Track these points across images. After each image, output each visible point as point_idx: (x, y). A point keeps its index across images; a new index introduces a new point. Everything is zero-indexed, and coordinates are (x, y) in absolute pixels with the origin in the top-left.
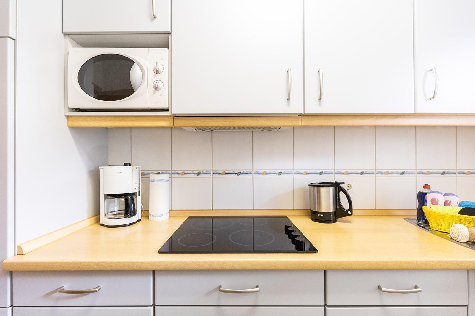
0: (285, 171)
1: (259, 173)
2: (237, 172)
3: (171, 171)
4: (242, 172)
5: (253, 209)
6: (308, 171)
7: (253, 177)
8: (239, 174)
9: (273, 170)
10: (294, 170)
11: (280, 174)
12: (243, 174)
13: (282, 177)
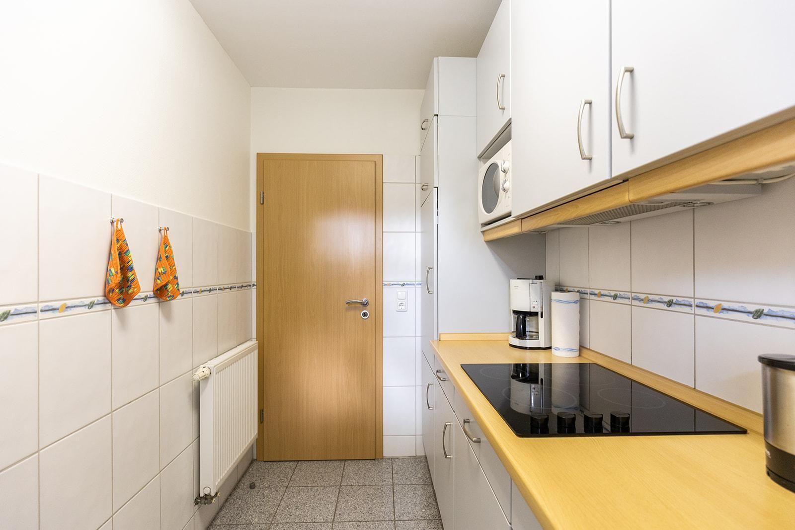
0: (771, 308)
1: (708, 308)
3: (588, 290)
4: (674, 301)
5: (694, 388)
7: (695, 314)
8: (670, 304)
9: (740, 302)
11: (758, 314)
12: (676, 306)
13: (762, 324)
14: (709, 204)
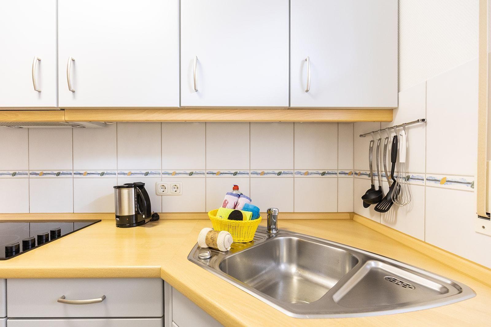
0: (107, 171)
1: (80, 174)
2: (56, 172)
4: (61, 173)
5: (73, 213)
6: (133, 172)
7: (73, 178)
8: (58, 174)
9: (95, 170)
10: (117, 170)
11: (103, 174)
12: (62, 175)
13: (104, 178)
14: (84, 127)
